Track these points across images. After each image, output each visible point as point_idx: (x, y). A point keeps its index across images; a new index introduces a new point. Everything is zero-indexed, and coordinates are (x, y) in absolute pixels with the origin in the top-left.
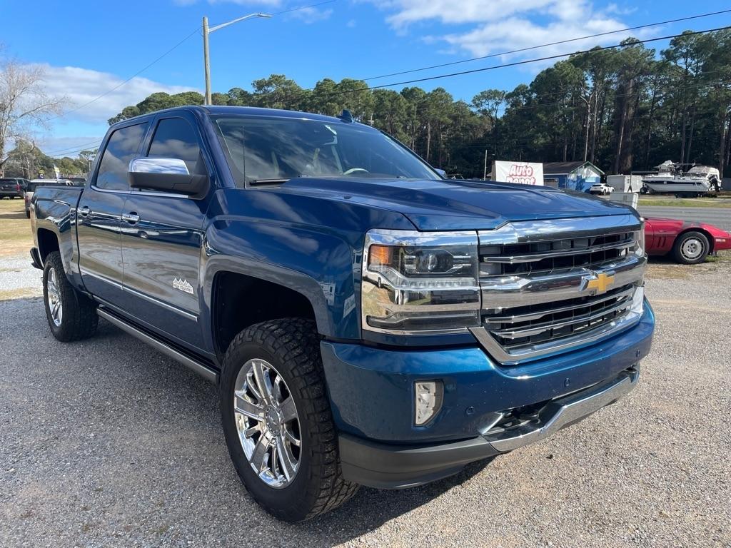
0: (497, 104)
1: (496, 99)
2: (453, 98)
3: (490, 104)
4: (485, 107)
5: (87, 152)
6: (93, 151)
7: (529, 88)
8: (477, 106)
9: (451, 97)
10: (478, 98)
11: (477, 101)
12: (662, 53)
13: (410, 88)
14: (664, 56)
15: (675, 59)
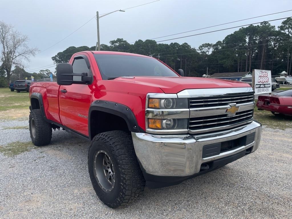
0: (209, 49)
1: (208, 47)
2: (191, 47)
3: (206, 49)
4: (204, 50)
5: (43, 70)
6: (45, 70)
7: (222, 42)
8: (201, 50)
9: (190, 46)
10: (201, 47)
11: (201, 48)
12: (278, 27)
13: (173, 43)
14: (279, 28)
15: (284, 30)
